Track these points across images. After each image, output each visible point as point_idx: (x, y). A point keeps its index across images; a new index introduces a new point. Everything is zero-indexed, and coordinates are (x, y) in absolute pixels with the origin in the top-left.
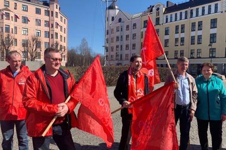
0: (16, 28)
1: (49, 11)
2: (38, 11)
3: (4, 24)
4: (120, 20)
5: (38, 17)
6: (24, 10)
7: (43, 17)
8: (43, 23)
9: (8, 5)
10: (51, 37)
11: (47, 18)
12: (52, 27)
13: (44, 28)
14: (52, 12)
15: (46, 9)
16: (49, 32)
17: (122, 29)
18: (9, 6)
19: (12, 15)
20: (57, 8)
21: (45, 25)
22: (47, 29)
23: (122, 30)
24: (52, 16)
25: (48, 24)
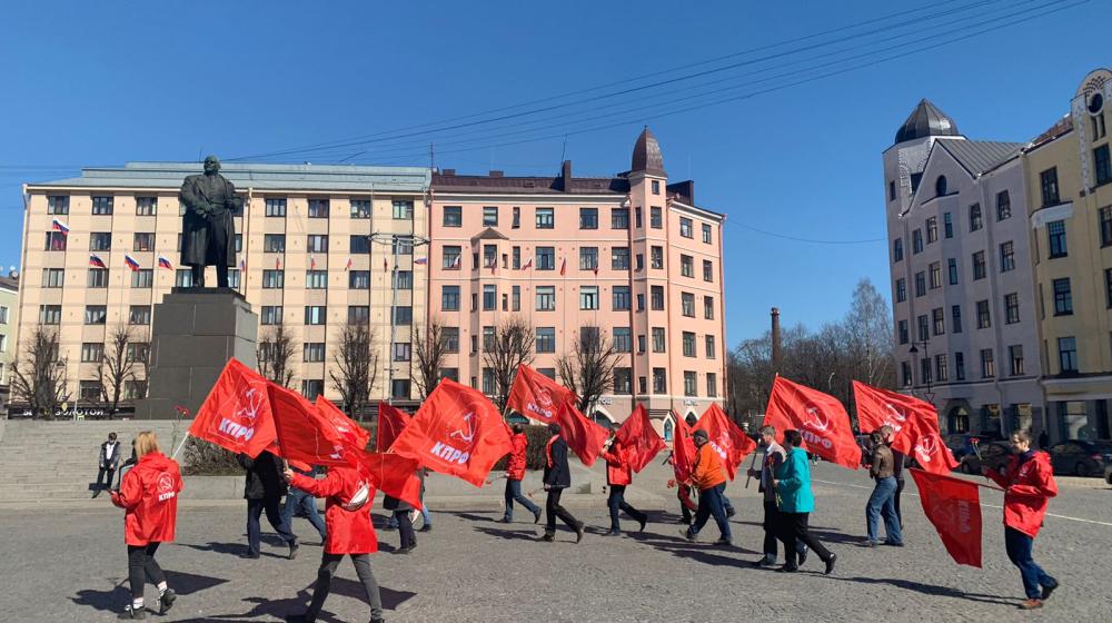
0: (516, 290)
1: (628, 209)
2: (589, 219)
3: (482, 282)
4: (941, 187)
5: (589, 238)
6: (542, 226)
7: (608, 236)
8: (605, 259)
9: (493, 218)
10: (635, 306)
11: (620, 237)
12: (641, 265)
13: (610, 277)
14: (638, 209)
15: (617, 205)
16: (629, 287)
17: (948, 227)
18: (495, 223)
19: (504, 247)
20: (656, 191)
21: (615, 265)
22: (622, 277)
23: (949, 234)
24: (639, 224)
25: (623, 257)
